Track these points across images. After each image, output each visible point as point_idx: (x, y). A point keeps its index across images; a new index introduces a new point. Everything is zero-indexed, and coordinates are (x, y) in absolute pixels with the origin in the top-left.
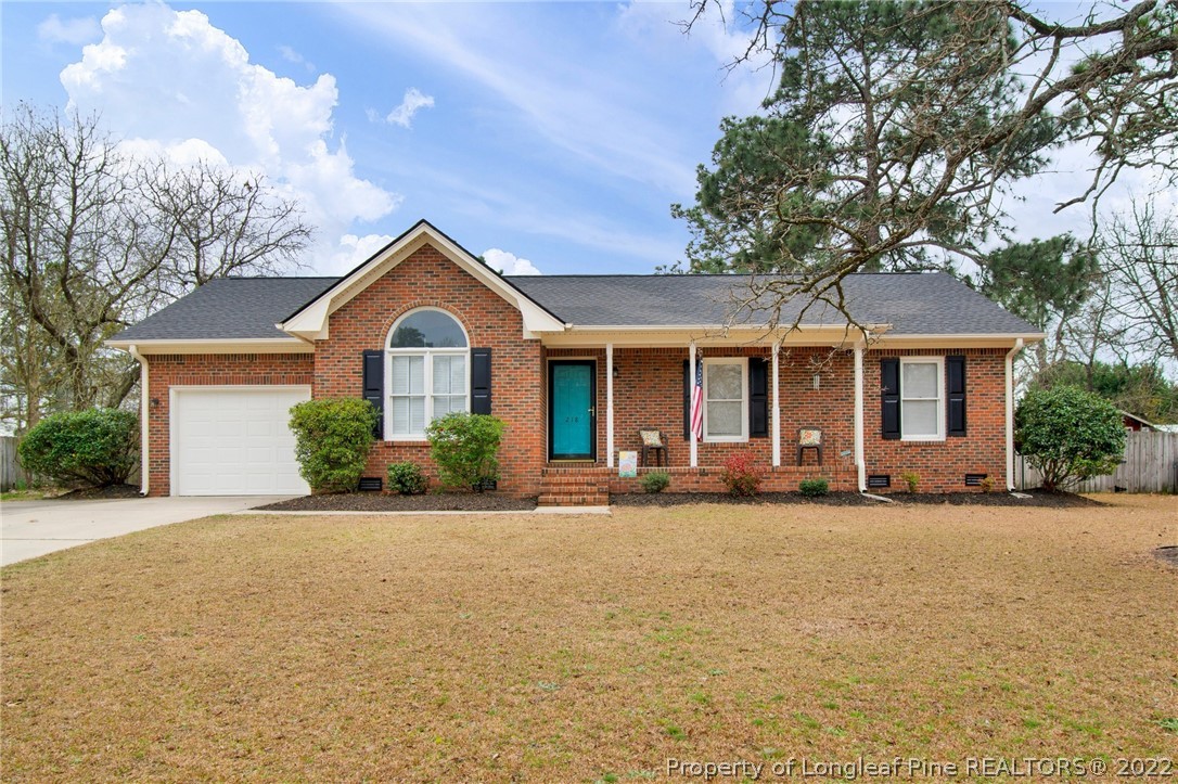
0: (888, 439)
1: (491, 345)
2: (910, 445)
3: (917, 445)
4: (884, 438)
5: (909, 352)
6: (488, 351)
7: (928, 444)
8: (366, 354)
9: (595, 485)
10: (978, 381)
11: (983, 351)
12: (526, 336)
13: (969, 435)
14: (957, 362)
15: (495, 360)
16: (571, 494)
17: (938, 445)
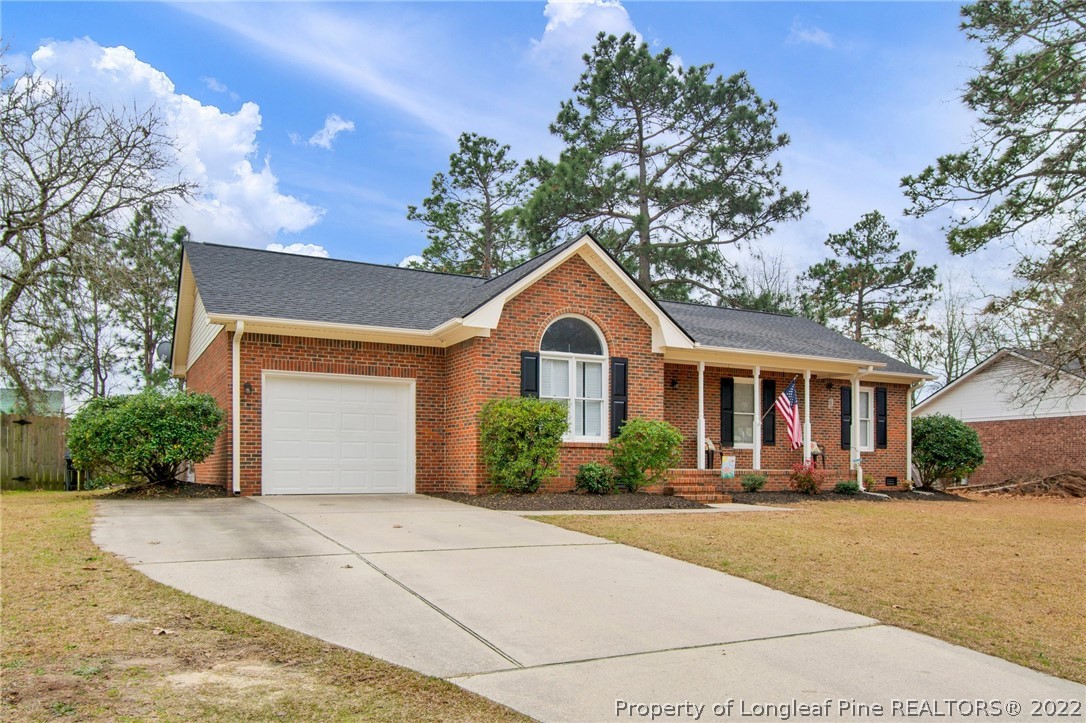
0: (845, 449)
1: (627, 356)
6: (625, 361)
7: (866, 454)
8: (524, 354)
10: (893, 408)
11: (895, 386)
12: (655, 349)
13: (888, 448)
14: (882, 393)
17: (872, 454)
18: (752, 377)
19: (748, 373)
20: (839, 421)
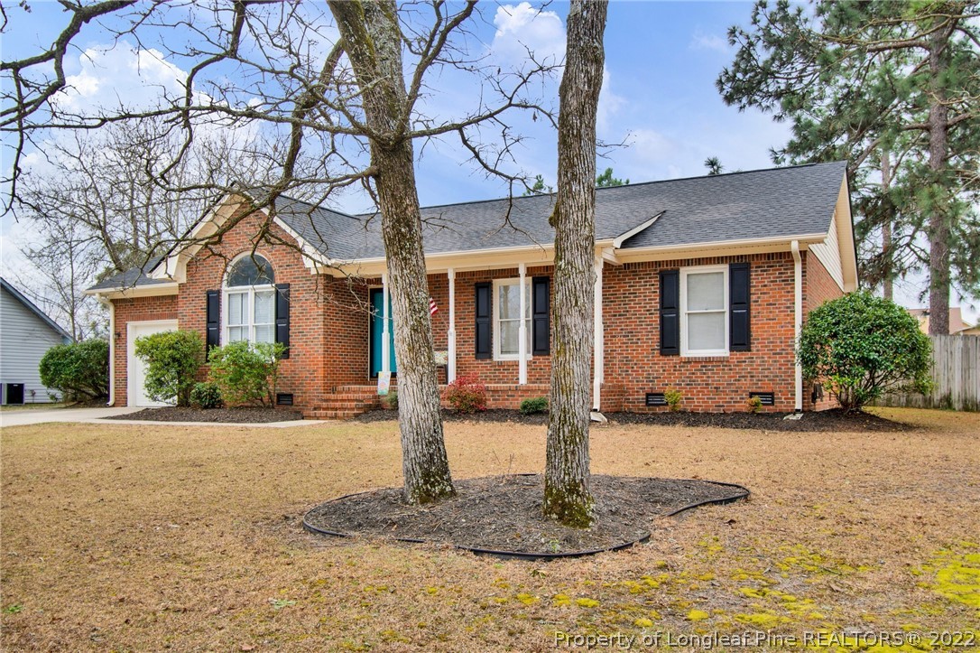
0: (666, 355)
1: (289, 281)
2: (689, 361)
3: (696, 361)
4: (662, 354)
5: (688, 262)
6: (288, 286)
7: (708, 360)
8: (209, 293)
9: (362, 401)
10: (765, 290)
11: (769, 256)
12: (314, 271)
13: (754, 349)
14: (741, 268)
15: (293, 294)
16: (336, 409)
17: (721, 360)
18: (518, 276)
19: (513, 273)
20: (656, 318)
